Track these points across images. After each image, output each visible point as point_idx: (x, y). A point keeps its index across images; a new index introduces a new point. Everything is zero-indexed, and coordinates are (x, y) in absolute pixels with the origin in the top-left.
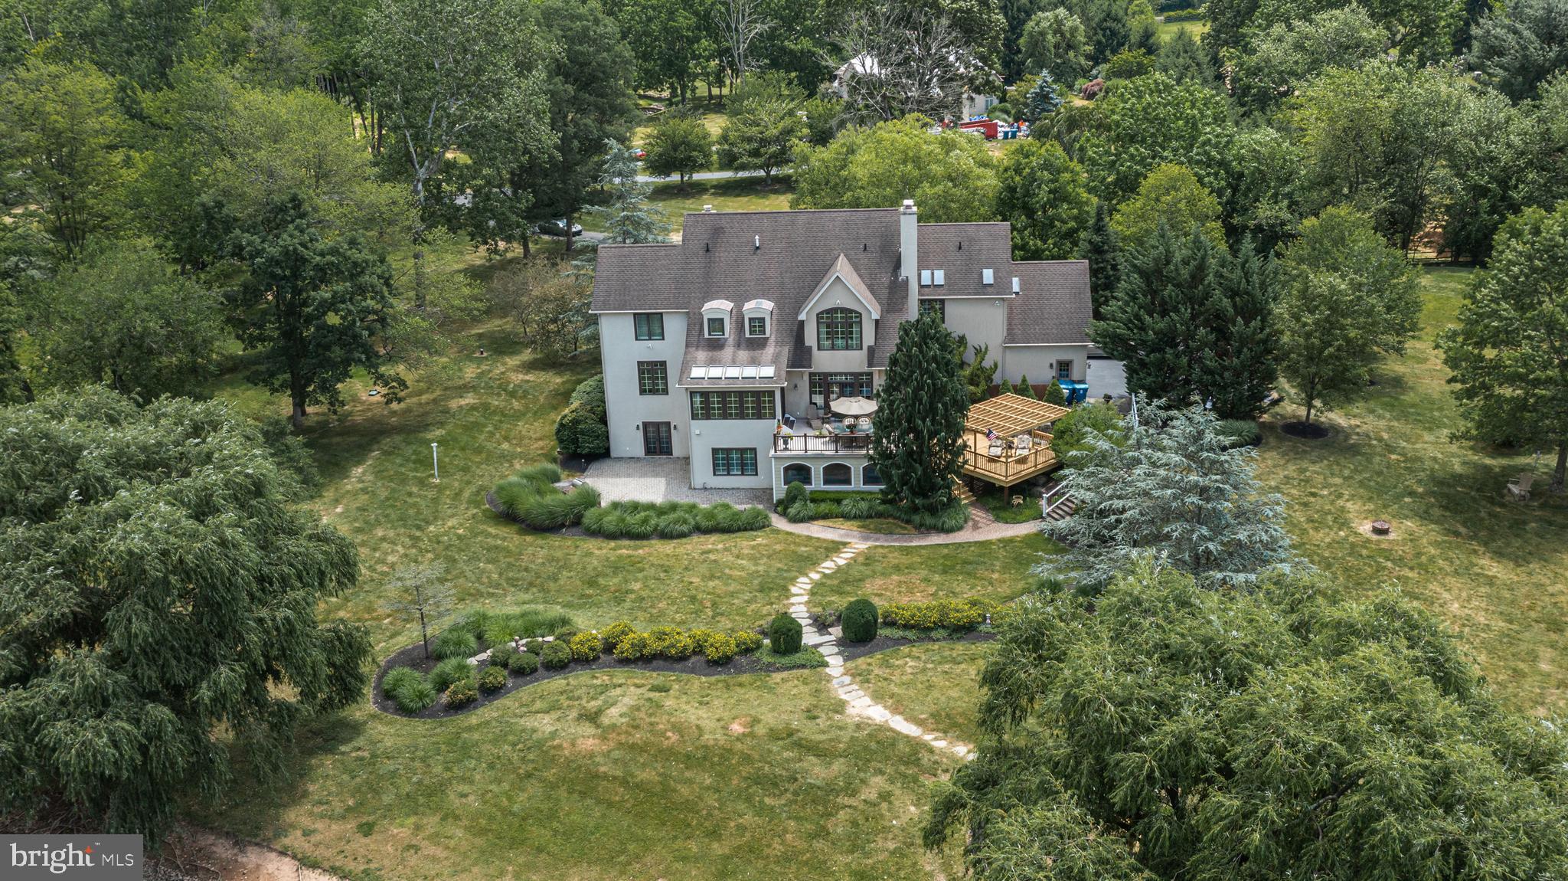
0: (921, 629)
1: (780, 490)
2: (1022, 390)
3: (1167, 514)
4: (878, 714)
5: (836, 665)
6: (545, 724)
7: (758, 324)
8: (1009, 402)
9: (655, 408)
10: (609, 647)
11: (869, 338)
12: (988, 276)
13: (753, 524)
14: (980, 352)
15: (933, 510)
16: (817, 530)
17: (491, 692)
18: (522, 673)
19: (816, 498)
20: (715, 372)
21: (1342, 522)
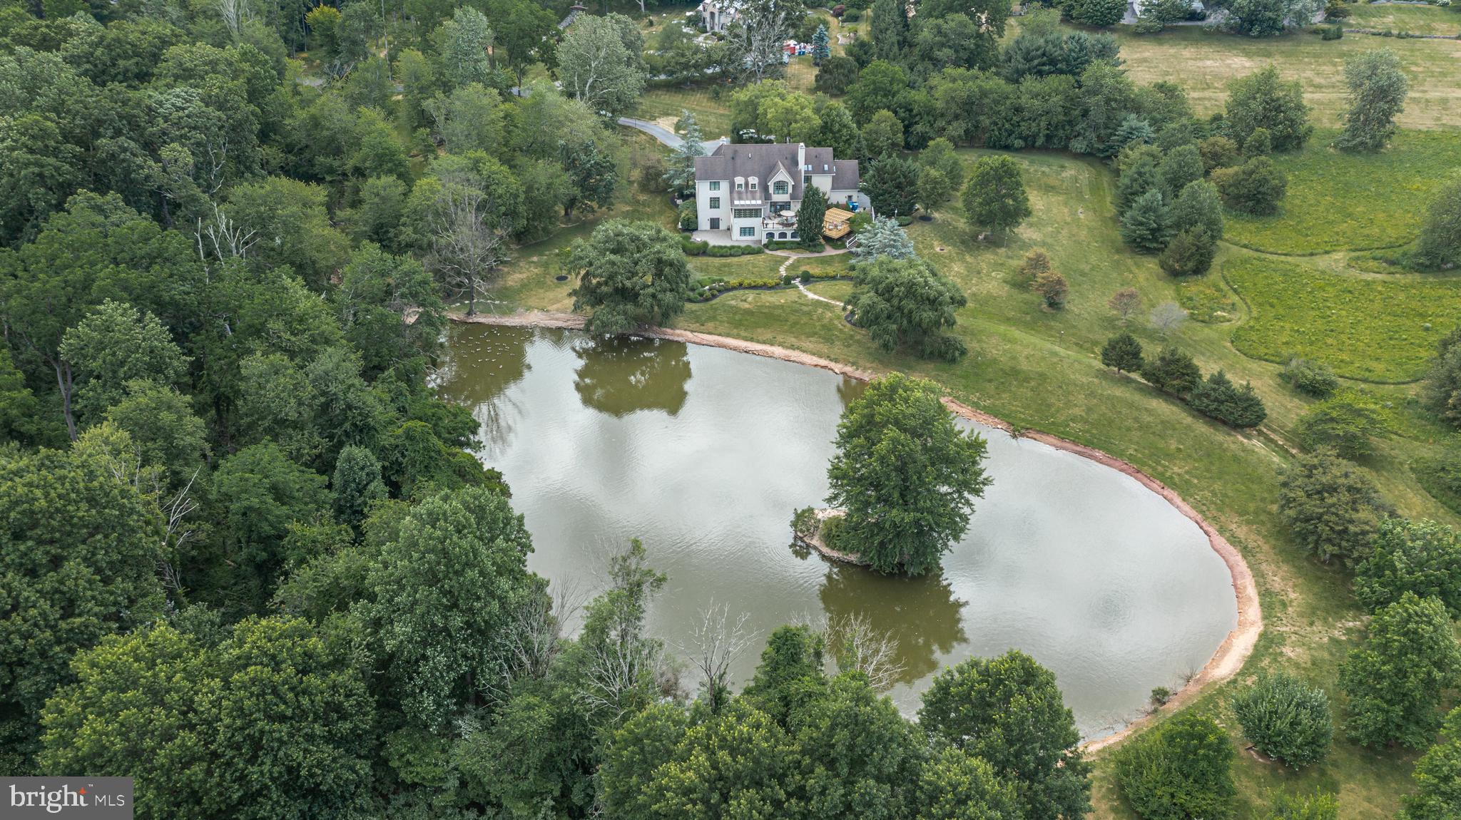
0: (821, 278)
1: (765, 241)
2: (838, 206)
3: (886, 246)
4: (816, 297)
5: (801, 287)
6: (733, 303)
7: (753, 186)
8: (833, 210)
9: (715, 213)
10: (741, 285)
11: (790, 190)
12: (826, 167)
13: (759, 252)
14: (824, 194)
15: (815, 246)
16: (779, 253)
17: (714, 296)
18: (719, 291)
19: (777, 243)
20: (742, 202)
21: (932, 247)
